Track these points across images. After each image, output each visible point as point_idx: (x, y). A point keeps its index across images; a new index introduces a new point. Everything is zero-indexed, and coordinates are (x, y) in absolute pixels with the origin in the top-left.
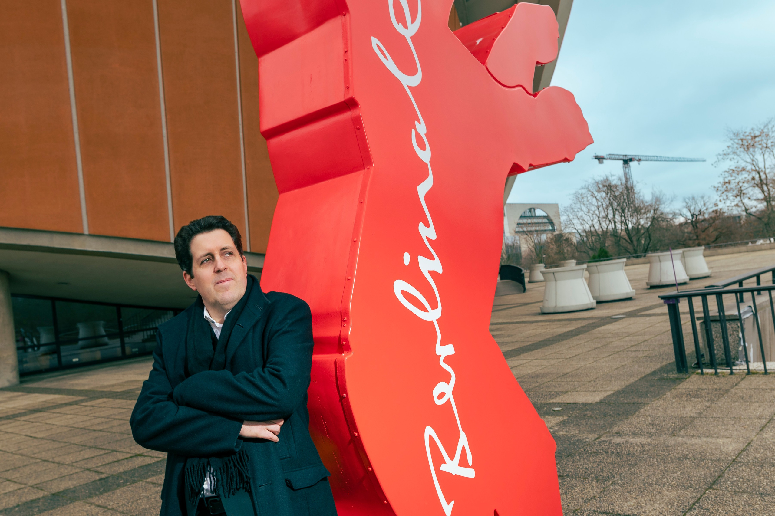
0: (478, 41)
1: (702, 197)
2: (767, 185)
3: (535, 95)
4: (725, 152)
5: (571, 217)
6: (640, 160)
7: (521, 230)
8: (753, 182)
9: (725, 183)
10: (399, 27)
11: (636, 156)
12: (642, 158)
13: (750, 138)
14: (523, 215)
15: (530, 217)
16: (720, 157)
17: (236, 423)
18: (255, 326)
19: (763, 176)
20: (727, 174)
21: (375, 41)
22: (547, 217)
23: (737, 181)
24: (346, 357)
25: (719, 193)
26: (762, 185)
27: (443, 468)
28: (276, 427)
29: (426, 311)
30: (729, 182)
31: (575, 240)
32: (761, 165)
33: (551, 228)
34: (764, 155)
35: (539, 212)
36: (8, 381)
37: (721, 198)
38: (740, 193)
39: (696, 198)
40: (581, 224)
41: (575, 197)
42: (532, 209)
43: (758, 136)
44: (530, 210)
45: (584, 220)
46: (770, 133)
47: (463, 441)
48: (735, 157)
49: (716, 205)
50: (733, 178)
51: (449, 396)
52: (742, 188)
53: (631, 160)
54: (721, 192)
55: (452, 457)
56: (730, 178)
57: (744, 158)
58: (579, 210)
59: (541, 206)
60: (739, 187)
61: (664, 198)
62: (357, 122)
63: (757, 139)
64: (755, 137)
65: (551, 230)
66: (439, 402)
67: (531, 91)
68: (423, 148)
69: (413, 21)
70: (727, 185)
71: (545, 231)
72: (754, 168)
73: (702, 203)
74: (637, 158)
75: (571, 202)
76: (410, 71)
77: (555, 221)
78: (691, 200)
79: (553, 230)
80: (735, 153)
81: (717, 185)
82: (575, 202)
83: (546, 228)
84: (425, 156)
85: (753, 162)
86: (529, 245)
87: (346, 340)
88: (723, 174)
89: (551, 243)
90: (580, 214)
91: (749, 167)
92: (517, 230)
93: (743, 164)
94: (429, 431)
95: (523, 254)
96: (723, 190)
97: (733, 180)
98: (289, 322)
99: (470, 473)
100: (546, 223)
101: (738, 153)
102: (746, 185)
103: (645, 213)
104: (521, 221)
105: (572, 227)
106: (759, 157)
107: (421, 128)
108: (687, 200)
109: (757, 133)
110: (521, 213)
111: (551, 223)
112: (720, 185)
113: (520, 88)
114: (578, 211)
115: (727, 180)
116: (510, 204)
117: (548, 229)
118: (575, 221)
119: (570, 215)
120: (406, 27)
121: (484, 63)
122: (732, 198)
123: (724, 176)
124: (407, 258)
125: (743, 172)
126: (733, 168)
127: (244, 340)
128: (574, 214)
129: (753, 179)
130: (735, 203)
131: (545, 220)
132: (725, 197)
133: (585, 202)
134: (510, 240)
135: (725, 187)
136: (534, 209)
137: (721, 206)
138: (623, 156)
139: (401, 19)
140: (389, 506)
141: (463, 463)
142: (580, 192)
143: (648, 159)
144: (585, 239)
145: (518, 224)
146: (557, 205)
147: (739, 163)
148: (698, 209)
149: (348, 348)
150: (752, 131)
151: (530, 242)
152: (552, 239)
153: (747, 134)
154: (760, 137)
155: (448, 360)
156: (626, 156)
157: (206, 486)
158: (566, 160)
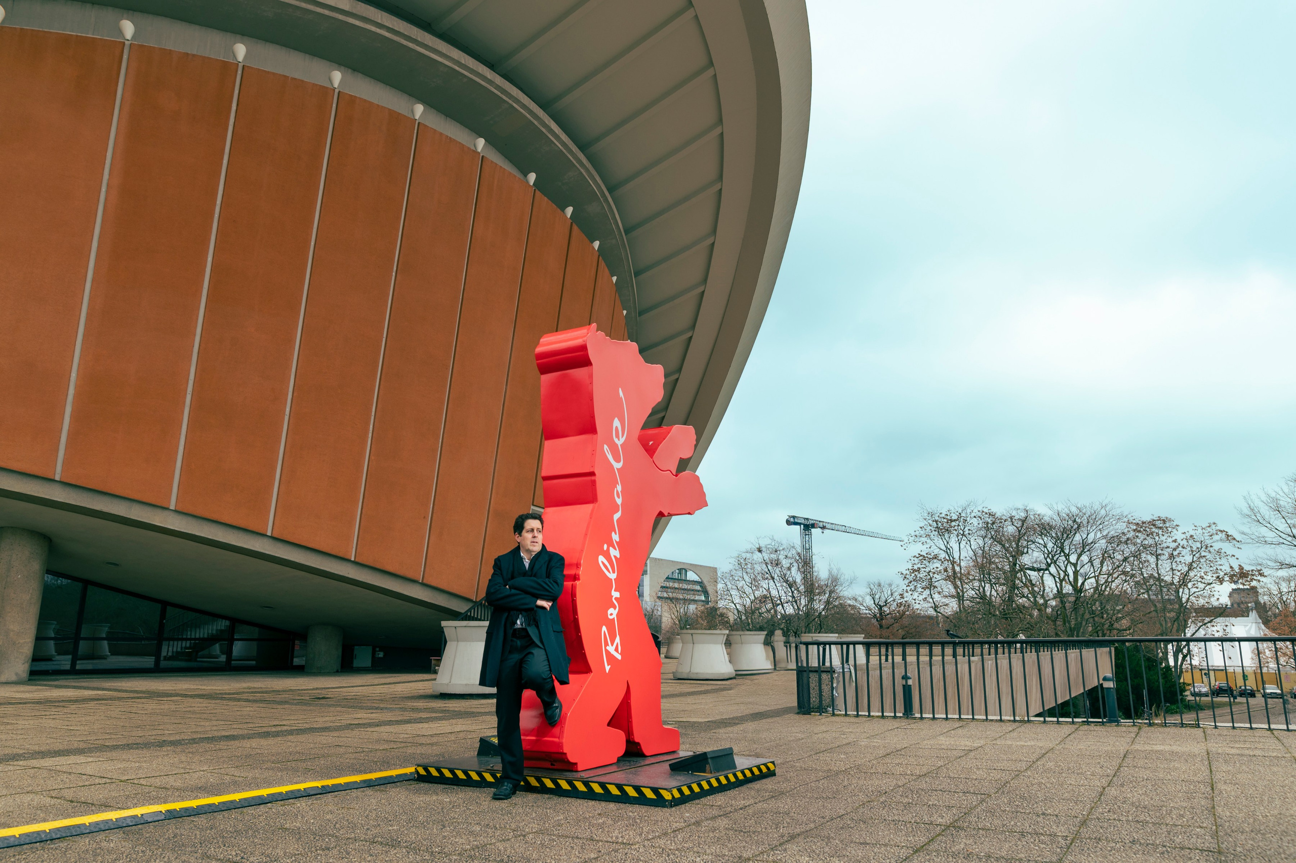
0: (651, 443)
1: (890, 585)
2: (960, 579)
3: (676, 476)
4: (917, 533)
5: (730, 586)
6: (824, 528)
7: (665, 595)
8: (945, 573)
9: (914, 571)
10: (616, 440)
11: (820, 521)
12: (828, 526)
13: (945, 520)
14: (670, 577)
15: (679, 580)
16: (912, 539)
17: (535, 599)
18: (545, 563)
19: (957, 569)
20: (917, 561)
21: (606, 447)
22: (700, 583)
23: (927, 570)
24: (578, 583)
25: (906, 582)
26: (955, 579)
27: (607, 648)
28: (550, 604)
29: (610, 573)
30: (919, 570)
31: (732, 618)
32: (956, 556)
33: (703, 598)
34: (959, 544)
35: (691, 576)
36: (17, 674)
37: (909, 588)
38: (931, 586)
39: (882, 585)
40: (741, 597)
41: (737, 561)
42: (683, 570)
43: (955, 520)
44: (680, 570)
45: (745, 593)
46: (968, 519)
47: (618, 640)
48: (929, 541)
49: (902, 596)
50: (923, 566)
51: (614, 616)
52: (933, 580)
53: (813, 526)
54: (908, 581)
55: (612, 645)
56: (919, 566)
57: (937, 544)
58: (740, 579)
59: (695, 568)
60: (929, 577)
61: (842, 578)
62: (594, 483)
63: (953, 524)
64: (952, 521)
65: (703, 601)
66: (610, 617)
67: (675, 474)
68: (619, 497)
69: (622, 437)
70: (916, 573)
71: (695, 601)
72: (947, 558)
73: (889, 593)
74: (821, 525)
75: (731, 567)
76: (618, 461)
77: (710, 589)
78: (876, 586)
79: (707, 602)
80: (928, 536)
81: (905, 572)
82: (737, 568)
83: (697, 598)
84: (619, 501)
85: (948, 551)
86: (673, 615)
87: (579, 575)
88: (913, 559)
89: (701, 617)
90: (740, 584)
91: (943, 555)
92: (660, 594)
93: (937, 551)
94: (604, 629)
95: (663, 626)
96: (911, 578)
97: (923, 568)
98: (559, 564)
99: (619, 657)
100: (699, 591)
101: (932, 536)
102: (938, 577)
103: (819, 594)
104: (668, 584)
105: (729, 600)
106: (954, 544)
107: (619, 488)
108: (872, 586)
109: (954, 517)
110: (668, 573)
111: (705, 592)
112: (908, 572)
113: (669, 472)
114: (738, 580)
115: (916, 567)
116: (656, 560)
117: (701, 599)
118: (734, 592)
119: (728, 583)
120: (619, 440)
121: (652, 458)
122: (920, 590)
123: (913, 562)
124: (605, 547)
125: (935, 561)
126: (924, 553)
127: (541, 567)
128: (733, 583)
129: (946, 570)
130: (924, 596)
131: (698, 588)
132: (913, 587)
133: (749, 570)
134: (649, 604)
135: (913, 575)
136: (686, 571)
137: (908, 597)
138: (805, 519)
139: (617, 436)
140: (585, 654)
141: (616, 650)
142: (744, 555)
143: (834, 527)
144: (744, 617)
145: (662, 587)
146: (716, 568)
147: (932, 549)
148: (883, 599)
149: (579, 579)
150: (948, 514)
151: (674, 610)
152: (703, 612)
153: (943, 515)
154: (957, 522)
155: (616, 599)
156: (807, 519)
157: (518, 622)
158: (689, 513)
